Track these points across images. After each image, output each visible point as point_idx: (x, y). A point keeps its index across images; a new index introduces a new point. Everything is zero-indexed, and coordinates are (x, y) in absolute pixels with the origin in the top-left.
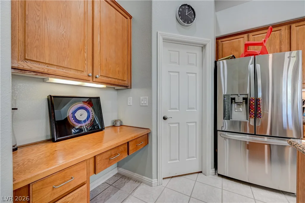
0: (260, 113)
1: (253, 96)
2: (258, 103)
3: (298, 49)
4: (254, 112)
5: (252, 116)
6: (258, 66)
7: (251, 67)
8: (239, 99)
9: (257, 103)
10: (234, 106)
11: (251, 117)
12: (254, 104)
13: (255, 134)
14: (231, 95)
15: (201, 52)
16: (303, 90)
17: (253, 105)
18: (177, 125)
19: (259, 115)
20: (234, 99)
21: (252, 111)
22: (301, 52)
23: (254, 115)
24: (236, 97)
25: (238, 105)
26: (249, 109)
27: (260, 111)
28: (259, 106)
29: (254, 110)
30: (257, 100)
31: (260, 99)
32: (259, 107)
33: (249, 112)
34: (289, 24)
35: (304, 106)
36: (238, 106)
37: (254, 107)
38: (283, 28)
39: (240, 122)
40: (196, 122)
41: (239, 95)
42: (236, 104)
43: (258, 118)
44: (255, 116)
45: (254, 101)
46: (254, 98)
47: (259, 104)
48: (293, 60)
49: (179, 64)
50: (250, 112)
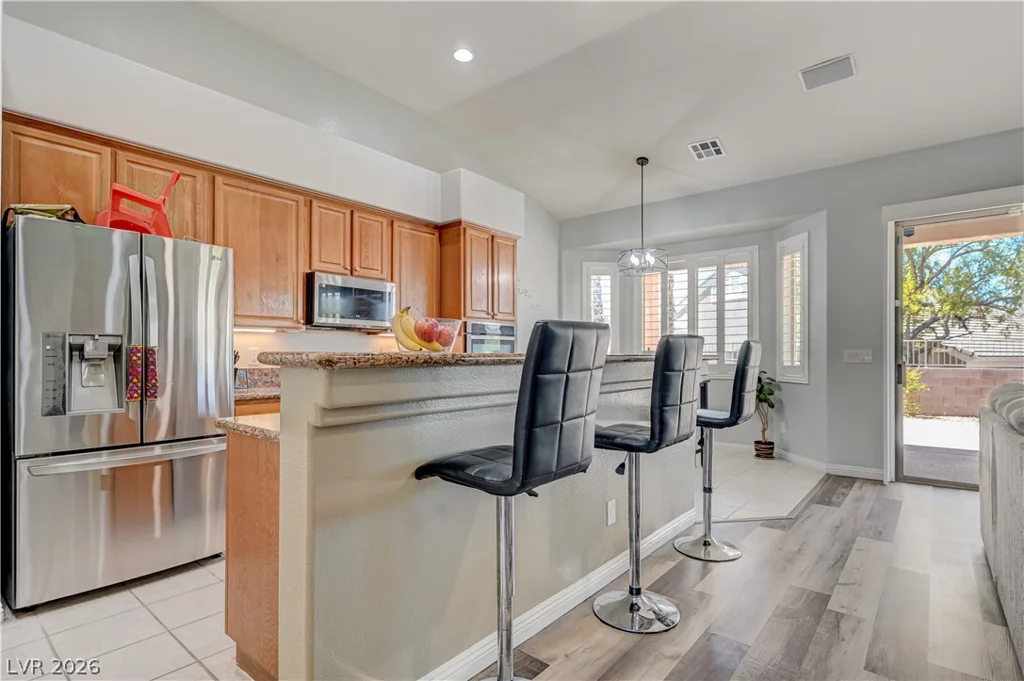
0: (154, 385)
1: (137, 342)
2: (151, 359)
3: (226, 245)
4: (139, 385)
5: (136, 395)
6: (149, 263)
7: (132, 260)
8: (98, 348)
9: (147, 358)
10: (80, 369)
11: (131, 397)
12: (139, 362)
13: (142, 444)
14: (70, 335)
16: (235, 330)
17: (137, 364)
19: (152, 391)
20: (80, 347)
21: (135, 380)
22: (231, 251)
23: (139, 392)
24: (87, 342)
25: (93, 365)
26: (127, 377)
27: (154, 381)
28: (152, 367)
29: (140, 377)
30: (148, 353)
31: (156, 349)
32: (153, 371)
33: (127, 385)
35: (236, 366)
36: (93, 368)
37: (140, 370)
38: (199, 173)
39: (98, 417)
41: (97, 337)
42: (84, 364)
43: (149, 399)
44: (142, 395)
45: (139, 355)
46: (140, 347)
47: (154, 363)
48: (217, 265)
50: (131, 385)
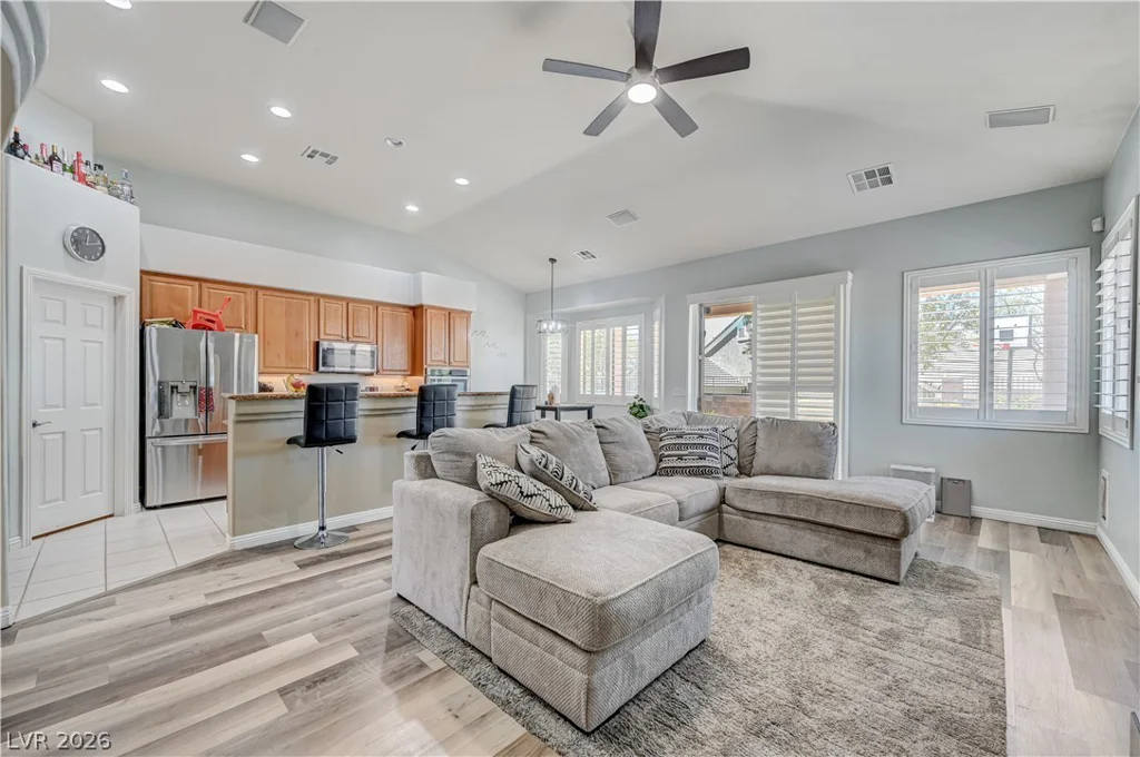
0: (213, 405)
1: (204, 384)
2: (211, 393)
4: (205, 405)
5: (203, 410)
7: (203, 344)
8: (184, 387)
9: (209, 393)
10: (177, 398)
11: (201, 411)
13: (207, 434)
14: (171, 382)
15: (112, 307)
17: (204, 395)
18: (59, 436)
19: (212, 408)
20: (177, 387)
21: (203, 403)
23: (205, 408)
24: (180, 385)
25: (183, 396)
26: (199, 401)
27: (212, 403)
29: (205, 401)
30: (209, 389)
31: (213, 388)
32: (212, 398)
33: (199, 405)
34: (257, 288)
36: (183, 398)
37: (205, 398)
38: (248, 290)
39: (187, 420)
40: (101, 429)
41: (184, 382)
42: (178, 395)
43: (210, 413)
44: (206, 410)
45: (205, 390)
46: (205, 387)
47: (212, 395)
49: (64, 324)
